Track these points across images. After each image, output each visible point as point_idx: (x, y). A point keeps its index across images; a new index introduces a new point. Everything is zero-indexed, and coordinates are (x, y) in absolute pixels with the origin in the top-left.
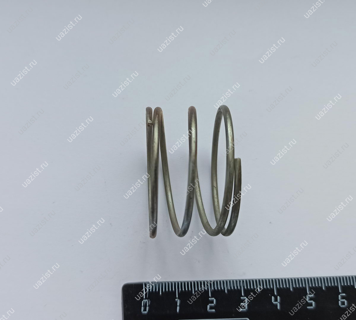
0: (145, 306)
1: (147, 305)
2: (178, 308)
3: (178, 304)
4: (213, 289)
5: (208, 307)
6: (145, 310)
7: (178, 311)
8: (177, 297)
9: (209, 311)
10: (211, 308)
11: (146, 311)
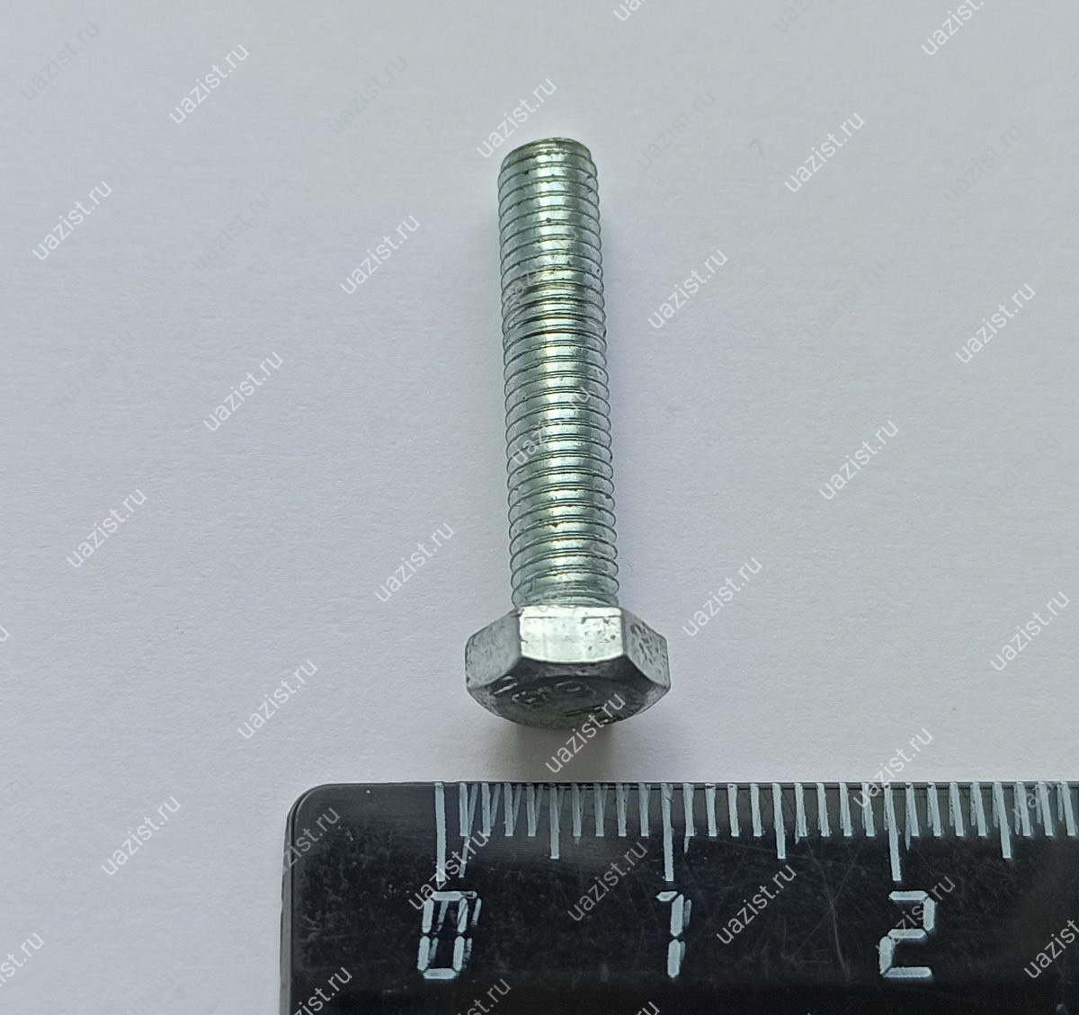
0: (445, 934)
1: (456, 927)
2: (676, 951)
3: (676, 928)
4: (916, 834)
5: (886, 947)
6: (443, 959)
7: (674, 970)
8: (669, 877)
9: (889, 975)
10: (905, 954)
11: (450, 965)
